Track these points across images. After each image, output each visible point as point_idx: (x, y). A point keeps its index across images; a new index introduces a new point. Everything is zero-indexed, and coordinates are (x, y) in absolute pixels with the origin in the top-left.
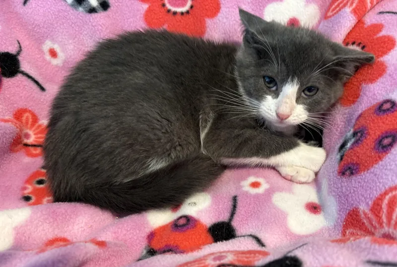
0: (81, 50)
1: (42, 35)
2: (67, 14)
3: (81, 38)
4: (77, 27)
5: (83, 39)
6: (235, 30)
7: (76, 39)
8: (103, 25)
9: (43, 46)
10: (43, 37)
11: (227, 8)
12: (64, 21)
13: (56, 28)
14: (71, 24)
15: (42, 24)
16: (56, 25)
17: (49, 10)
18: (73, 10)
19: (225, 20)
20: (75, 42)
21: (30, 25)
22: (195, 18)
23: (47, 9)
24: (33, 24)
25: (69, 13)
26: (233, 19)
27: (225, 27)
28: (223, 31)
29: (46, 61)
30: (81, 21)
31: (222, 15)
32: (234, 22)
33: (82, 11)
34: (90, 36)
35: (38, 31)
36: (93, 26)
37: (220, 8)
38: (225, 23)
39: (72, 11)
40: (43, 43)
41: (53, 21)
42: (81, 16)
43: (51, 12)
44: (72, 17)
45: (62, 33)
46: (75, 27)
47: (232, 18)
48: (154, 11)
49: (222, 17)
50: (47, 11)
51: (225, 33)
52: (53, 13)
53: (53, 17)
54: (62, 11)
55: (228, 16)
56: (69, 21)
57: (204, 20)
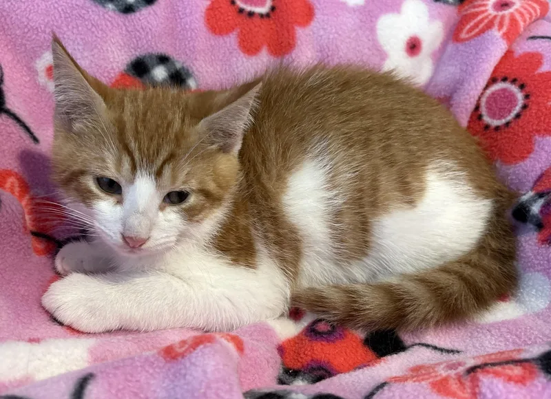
0: (100, 67)
1: (41, 44)
2: (85, 12)
3: (104, 49)
4: (100, 32)
5: (107, 50)
6: (337, 46)
7: (96, 51)
8: (141, 30)
9: (38, 62)
10: (40, 47)
11: (323, 15)
12: (79, 22)
13: (64, 34)
14: (89, 27)
15: (43, 26)
16: (65, 29)
17: (56, 5)
18: (96, 6)
19: (322, 32)
20: (93, 55)
21: (19, 28)
22: (279, 25)
23: (52, 3)
24: (26, 26)
25: (90, 10)
26: (334, 31)
27: (322, 41)
28: (319, 47)
29: (39, 86)
30: (109, 23)
31: (318, 25)
32: (336, 35)
33: (113, 9)
34: (121, 46)
35: (34, 37)
36: (128, 31)
37: (314, 14)
38: (321, 36)
39: (94, 9)
40: (39, 57)
41: (62, 23)
42: (110, 16)
43: (60, 9)
44: (93, 16)
45: (74, 42)
46: (96, 33)
47: (332, 29)
48: (220, 9)
49: (316, 27)
50: (52, 7)
51: (321, 51)
52: (63, 10)
53: (63, 15)
54: (77, 7)
55: (326, 27)
56: (87, 23)
57: (293, 28)
